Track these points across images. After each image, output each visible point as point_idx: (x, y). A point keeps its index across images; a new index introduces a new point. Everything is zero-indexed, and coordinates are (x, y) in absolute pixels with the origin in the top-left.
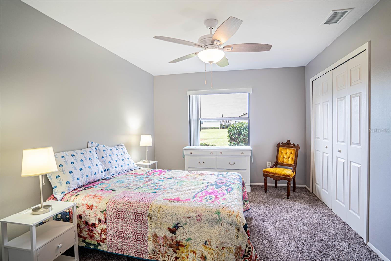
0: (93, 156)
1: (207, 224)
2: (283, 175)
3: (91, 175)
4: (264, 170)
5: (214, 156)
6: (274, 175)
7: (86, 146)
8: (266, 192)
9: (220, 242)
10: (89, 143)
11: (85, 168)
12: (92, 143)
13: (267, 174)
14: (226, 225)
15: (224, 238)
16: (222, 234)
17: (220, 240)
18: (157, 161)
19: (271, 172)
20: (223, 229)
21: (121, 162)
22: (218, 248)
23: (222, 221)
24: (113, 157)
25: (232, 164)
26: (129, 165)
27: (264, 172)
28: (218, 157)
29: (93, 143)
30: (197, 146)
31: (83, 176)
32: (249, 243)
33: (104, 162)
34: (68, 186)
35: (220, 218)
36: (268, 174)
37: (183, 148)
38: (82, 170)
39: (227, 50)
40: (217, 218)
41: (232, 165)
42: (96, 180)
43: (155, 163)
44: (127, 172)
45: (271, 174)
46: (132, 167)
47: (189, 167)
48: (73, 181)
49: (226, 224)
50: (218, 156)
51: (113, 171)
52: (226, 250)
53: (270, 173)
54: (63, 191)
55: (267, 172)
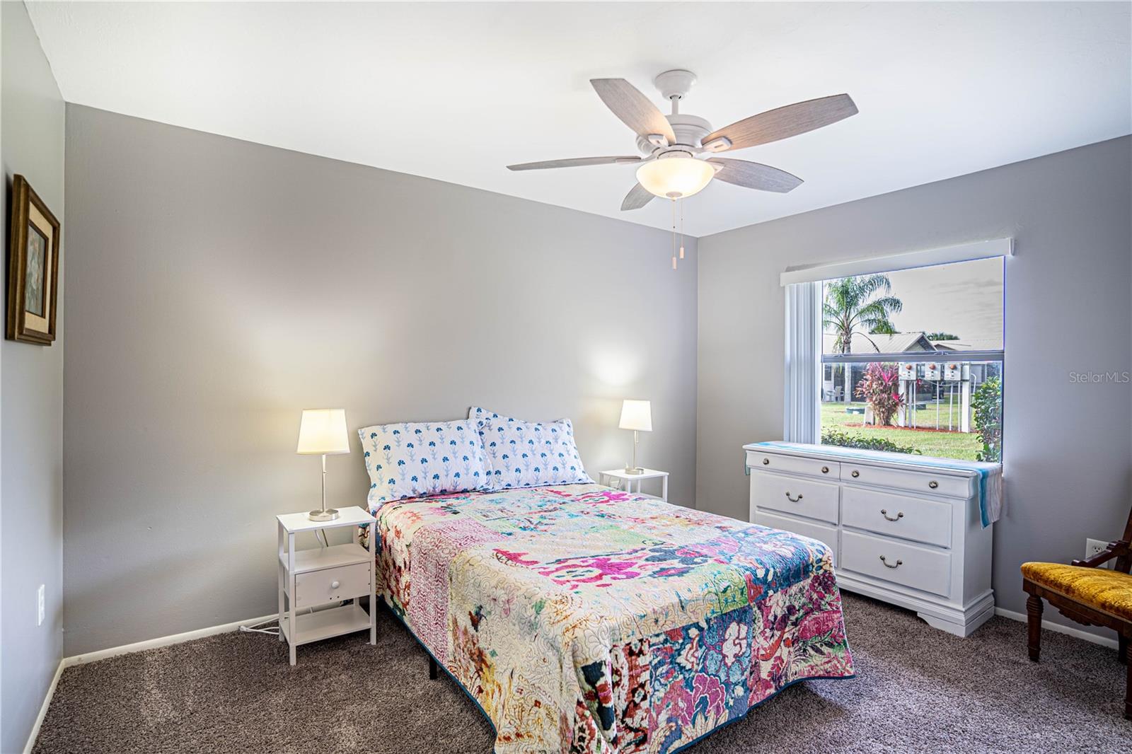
0: (462, 438)
1: (517, 628)
2: (1103, 605)
3: (447, 476)
4: (1024, 565)
5: (835, 480)
6: (1063, 594)
7: (465, 416)
8: (1034, 657)
9: (526, 683)
10: (471, 410)
11: (435, 459)
12: (479, 410)
13: (1035, 582)
14: (542, 642)
15: (539, 676)
16: (532, 662)
17: (526, 677)
18: (668, 474)
19: (1052, 578)
20: (537, 653)
21: (536, 461)
22: (522, 696)
23: (538, 631)
24: (518, 445)
25: (893, 518)
26: (559, 469)
27: (1027, 571)
28: (845, 484)
29: (482, 410)
30: (808, 443)
31: (425, 474)
32: (581, 714)
33: (494, 454)
34: (391, 488)
35: (537, 620)
36: (1041, 584)
37: (744, 447)
38: (427, 462)
39: (716, 147)
40: (532, 618)
41: (892, 520)
42: (460, 488)
43: (662, 478)
44: (550, 485)
45: (1050, 589)
46: (565, 476)
47: (761, 505)
48: (402, 481)
49: (543, 640)
50: (847, 481)
51: (508, 477)
52: (542, 711)
53: (1047, 581)
54: (383, 495)
55: (1037, 575)
